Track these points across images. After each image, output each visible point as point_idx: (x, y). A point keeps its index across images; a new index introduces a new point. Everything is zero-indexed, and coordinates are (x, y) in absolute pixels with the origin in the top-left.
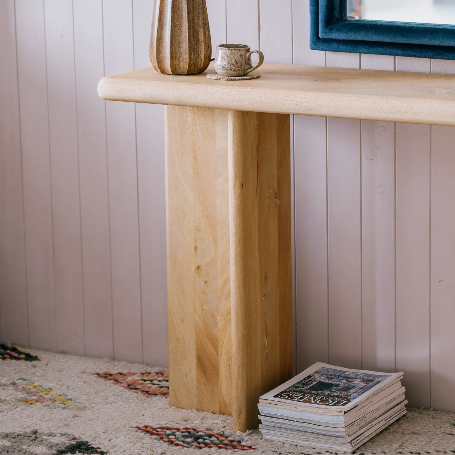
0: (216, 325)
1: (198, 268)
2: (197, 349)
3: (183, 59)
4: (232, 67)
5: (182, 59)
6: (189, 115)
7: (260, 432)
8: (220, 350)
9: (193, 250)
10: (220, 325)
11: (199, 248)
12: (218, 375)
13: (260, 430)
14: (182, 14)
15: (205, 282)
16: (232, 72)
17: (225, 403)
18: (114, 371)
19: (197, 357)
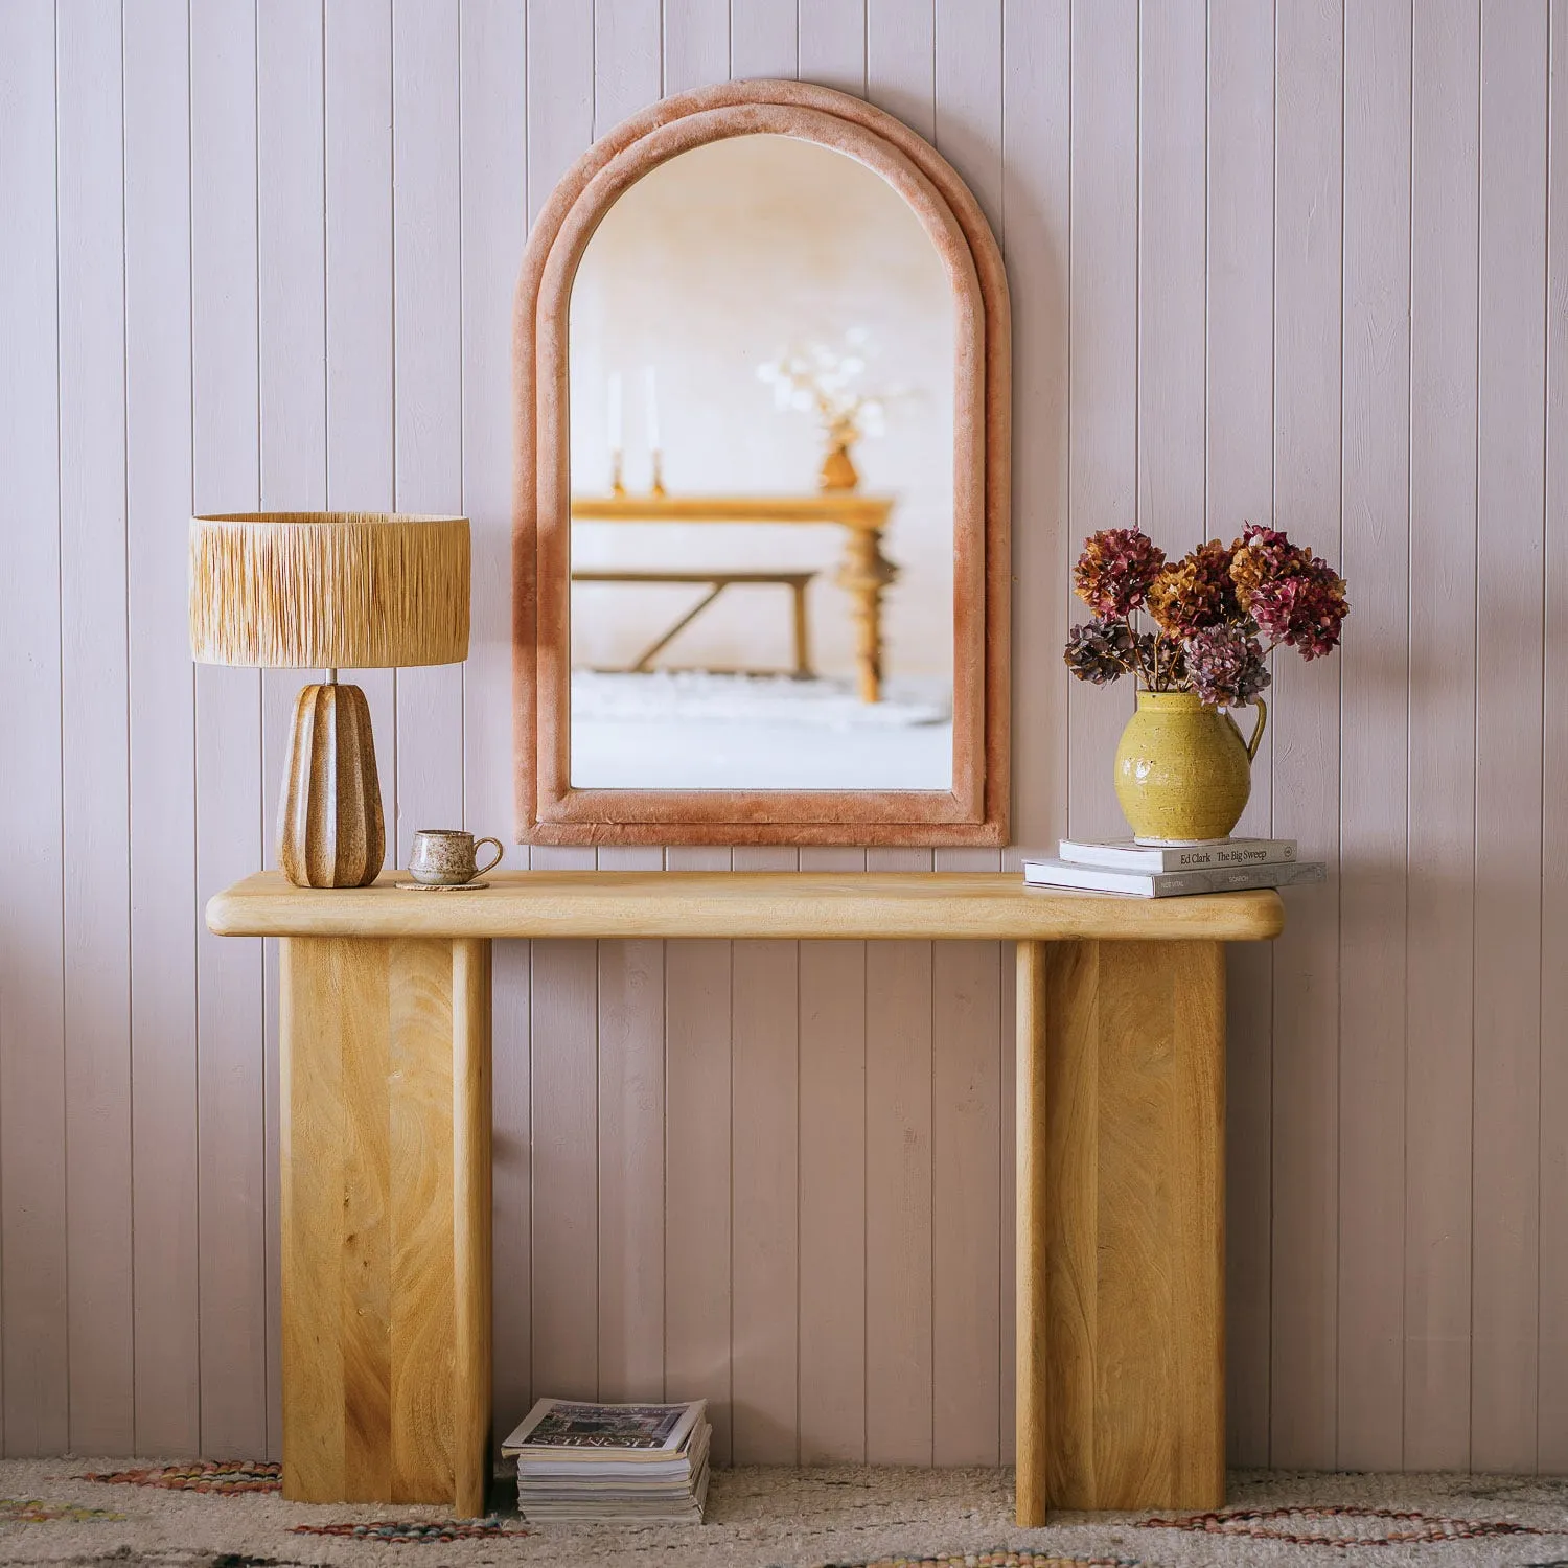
0: (386, 1340)
1: (351, 1238)
2: (349, 1390)
3: (355, 859)
4: (455, 868)
5: (352, 858)
6: (336, 961)
7: (521, 1513)
8: (393, 1384)
9: (341, 1208)
10: (393, 1339)
11: (352, 1202)
12: (389, 1432)
13: (520, 1509)
14: (353, 780)
15: (365, 1263)
16: (454, 877)
17: (402, 1482)
18: (125, 1471)
19: (347, 1404)
